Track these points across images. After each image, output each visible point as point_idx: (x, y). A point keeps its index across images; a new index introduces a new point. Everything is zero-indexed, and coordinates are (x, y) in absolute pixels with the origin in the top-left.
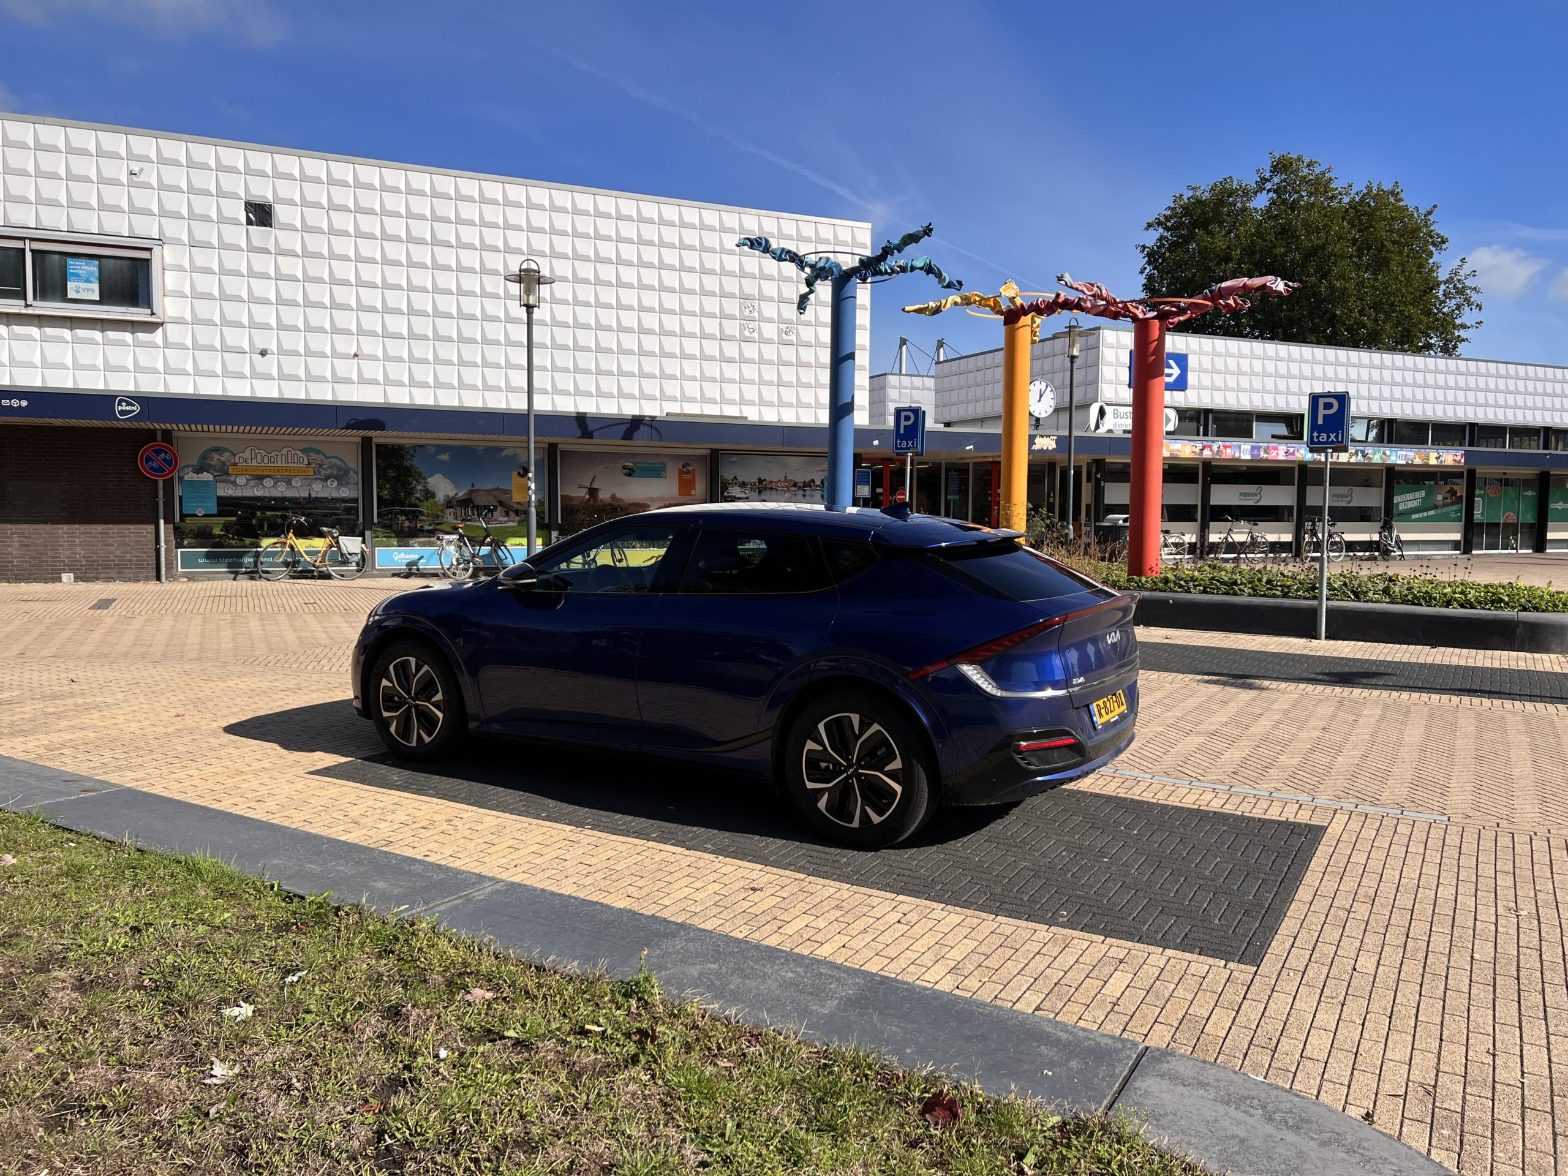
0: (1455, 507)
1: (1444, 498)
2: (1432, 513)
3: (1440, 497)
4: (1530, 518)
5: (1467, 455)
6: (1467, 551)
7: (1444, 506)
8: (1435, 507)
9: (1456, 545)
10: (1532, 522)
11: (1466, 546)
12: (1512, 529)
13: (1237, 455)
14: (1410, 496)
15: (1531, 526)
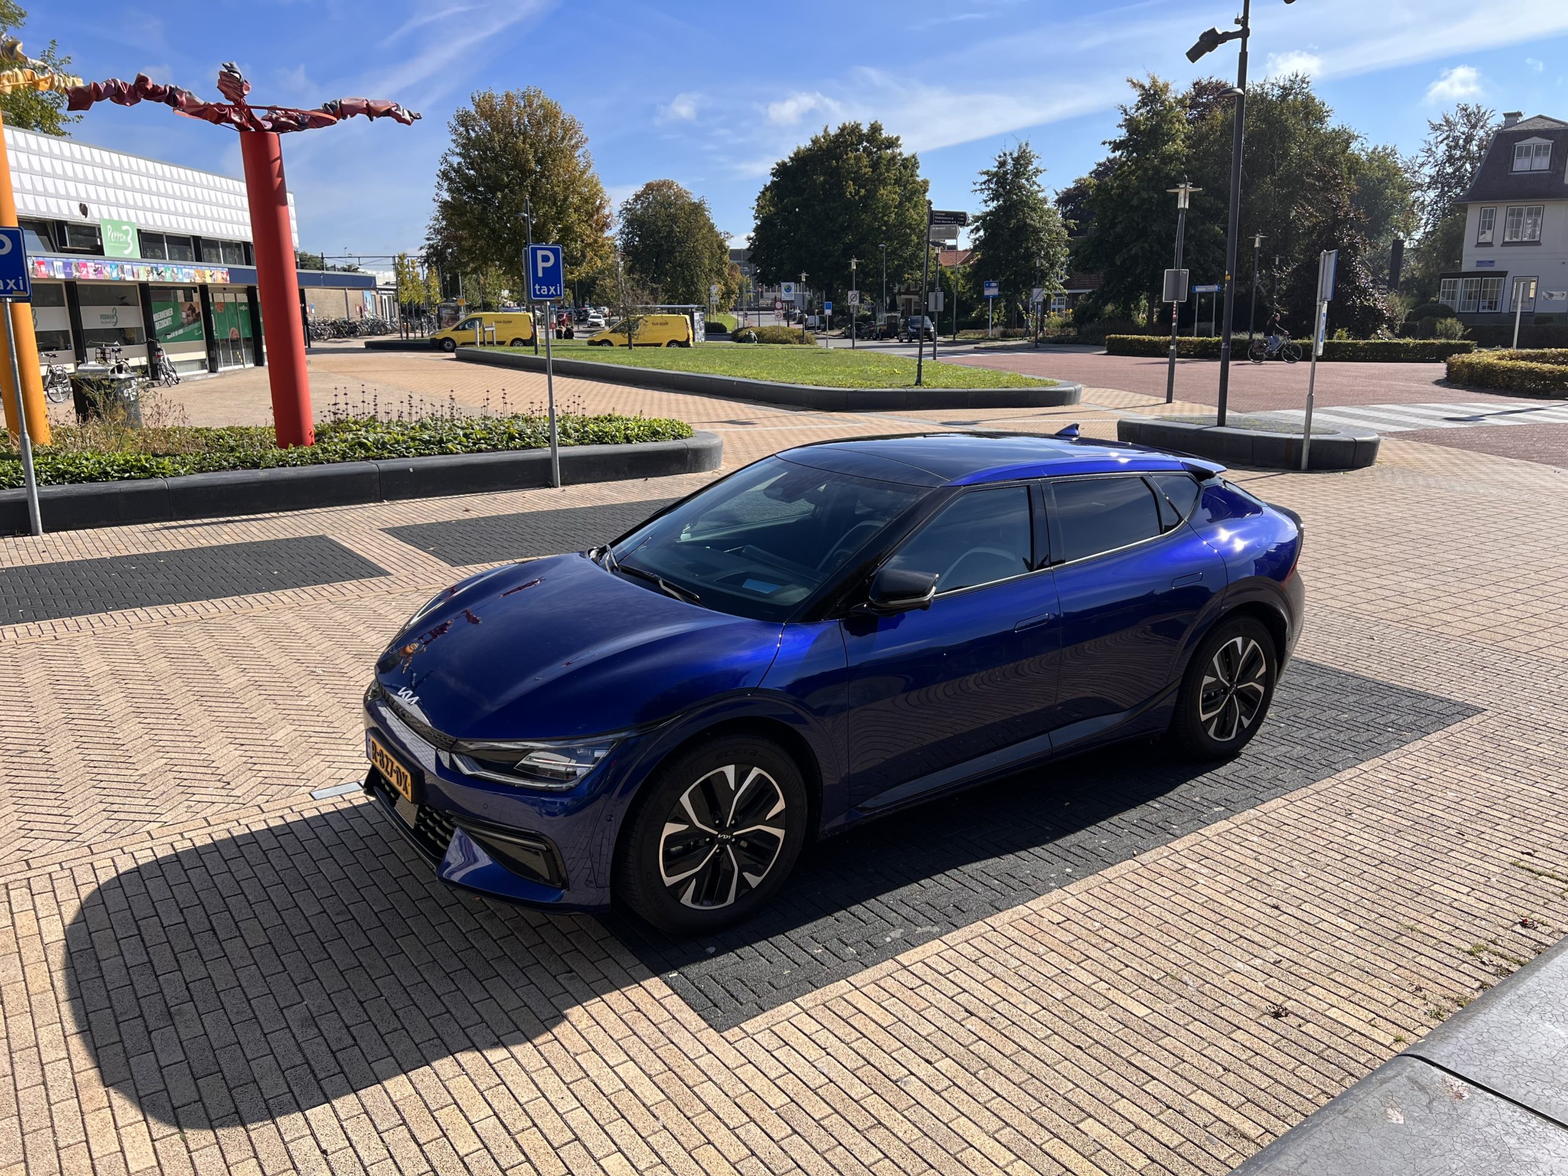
0: (197, 325)
1: (188, 316)
2: (181, 331)
3: (184, 315)
4: (247, 333)
5: (231, 272)
6: (213, 370)
7: (189, 324)
8: (182, 326)
9: (202, 364)
10: (249, 336)
11: (211, 364)
12: (235, 344)
13: (52, 274)
14: (162, 314)
15: (247, 340)
